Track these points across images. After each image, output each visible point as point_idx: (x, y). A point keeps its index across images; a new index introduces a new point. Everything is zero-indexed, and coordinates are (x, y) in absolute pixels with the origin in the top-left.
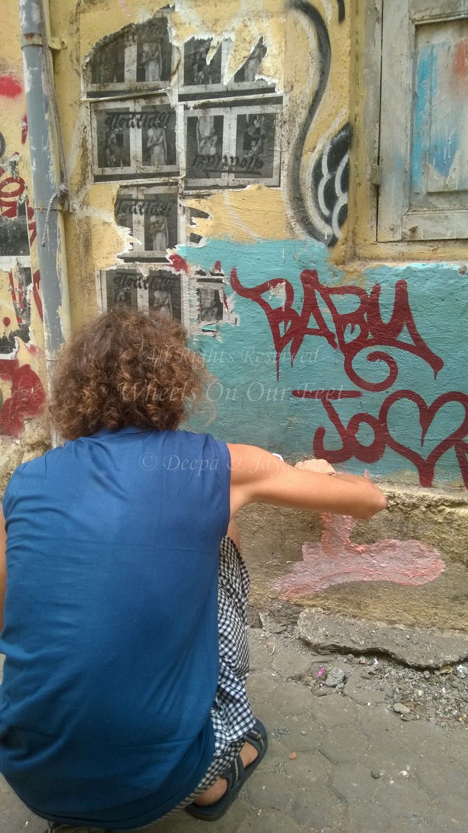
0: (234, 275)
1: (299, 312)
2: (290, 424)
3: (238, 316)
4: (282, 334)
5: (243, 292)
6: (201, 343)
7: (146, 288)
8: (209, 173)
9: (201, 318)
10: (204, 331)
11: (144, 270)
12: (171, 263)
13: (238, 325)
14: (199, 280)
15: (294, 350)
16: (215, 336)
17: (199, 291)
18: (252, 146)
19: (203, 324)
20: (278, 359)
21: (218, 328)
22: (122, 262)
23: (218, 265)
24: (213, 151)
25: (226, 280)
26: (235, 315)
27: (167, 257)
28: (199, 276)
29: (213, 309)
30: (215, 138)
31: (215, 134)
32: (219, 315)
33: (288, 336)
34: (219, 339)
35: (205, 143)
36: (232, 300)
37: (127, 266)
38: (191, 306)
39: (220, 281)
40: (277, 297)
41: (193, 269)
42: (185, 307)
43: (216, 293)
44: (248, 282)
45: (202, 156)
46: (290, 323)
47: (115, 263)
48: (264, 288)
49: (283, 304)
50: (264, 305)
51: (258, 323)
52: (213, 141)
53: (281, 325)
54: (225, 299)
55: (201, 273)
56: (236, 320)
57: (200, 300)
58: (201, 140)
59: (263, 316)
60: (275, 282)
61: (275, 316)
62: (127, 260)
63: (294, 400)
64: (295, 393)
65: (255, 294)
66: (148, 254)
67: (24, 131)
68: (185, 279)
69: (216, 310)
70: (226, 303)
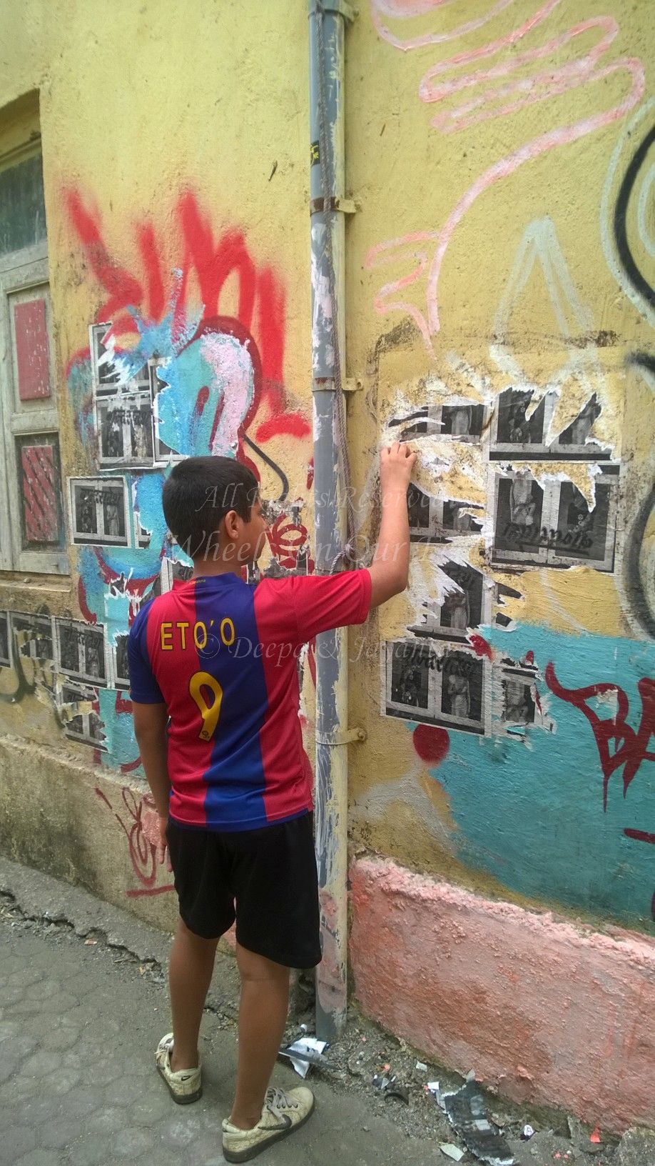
0: (550, 671)
1: (636, 730)
2: (621, 870)
3: (554, 721)
4: (612, 753)
5: (561, 693)
6: (505, 747)
7: (439, 670)
8: (524, 546)
9: (506, 716)
10: (509, 732)
11: (438, 648)
12: (472, 644)
13: (554, 732)
14: (505, 670)
15: (628, 776)
16: (523, 741)
17: (505, 684)
18: (578, 520)
19: (509, 724)
20: (605, 784)
21: (527, 731)
22: (412, 635)
23: (530, 656)
24: (529, 521)
25: (540, 675)
26: (549, 720)
27: (467, 637)
28: (505, 666)
29: (524, 708)
30: (533, 506)
31: (532, 501)
32: (530, 717)
33: (620, 757)
34: (529, 746)
35: (520, 510)
36: (546, 701)
37: (418, 641)
38: (494, 699)
39: (532, 675)
40: (607, 706)
41: (499, 655)
42: (487, 699)
43: (527, 689)
44: (569, 681)
45: (515, 525)
46: (622, 741)
47: (404, 635)
48: (589, 692)
49: (614, 716)
50: (590, 714)
51: (581, 735)
52: (530, 509)
53: (611, 742)
54: (538, 698)
55: (507, 661)
56: (552, 725)
57: (505, 694)
58: (514, 507)
59: (587, 726)
60: (604, 688)
61: (603, 730)
62: (418, 633)
63: (626, 840)
64: (630, 833)
65: (578, 698)
66: (444, 630)
67: (311, 475)
68: (487, 666)
69: (526, 709)
70: (539, 704)
